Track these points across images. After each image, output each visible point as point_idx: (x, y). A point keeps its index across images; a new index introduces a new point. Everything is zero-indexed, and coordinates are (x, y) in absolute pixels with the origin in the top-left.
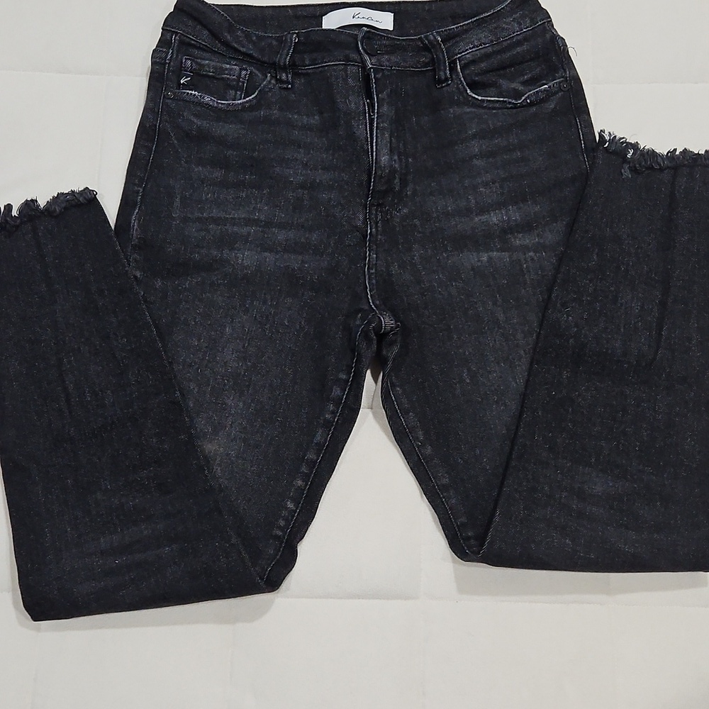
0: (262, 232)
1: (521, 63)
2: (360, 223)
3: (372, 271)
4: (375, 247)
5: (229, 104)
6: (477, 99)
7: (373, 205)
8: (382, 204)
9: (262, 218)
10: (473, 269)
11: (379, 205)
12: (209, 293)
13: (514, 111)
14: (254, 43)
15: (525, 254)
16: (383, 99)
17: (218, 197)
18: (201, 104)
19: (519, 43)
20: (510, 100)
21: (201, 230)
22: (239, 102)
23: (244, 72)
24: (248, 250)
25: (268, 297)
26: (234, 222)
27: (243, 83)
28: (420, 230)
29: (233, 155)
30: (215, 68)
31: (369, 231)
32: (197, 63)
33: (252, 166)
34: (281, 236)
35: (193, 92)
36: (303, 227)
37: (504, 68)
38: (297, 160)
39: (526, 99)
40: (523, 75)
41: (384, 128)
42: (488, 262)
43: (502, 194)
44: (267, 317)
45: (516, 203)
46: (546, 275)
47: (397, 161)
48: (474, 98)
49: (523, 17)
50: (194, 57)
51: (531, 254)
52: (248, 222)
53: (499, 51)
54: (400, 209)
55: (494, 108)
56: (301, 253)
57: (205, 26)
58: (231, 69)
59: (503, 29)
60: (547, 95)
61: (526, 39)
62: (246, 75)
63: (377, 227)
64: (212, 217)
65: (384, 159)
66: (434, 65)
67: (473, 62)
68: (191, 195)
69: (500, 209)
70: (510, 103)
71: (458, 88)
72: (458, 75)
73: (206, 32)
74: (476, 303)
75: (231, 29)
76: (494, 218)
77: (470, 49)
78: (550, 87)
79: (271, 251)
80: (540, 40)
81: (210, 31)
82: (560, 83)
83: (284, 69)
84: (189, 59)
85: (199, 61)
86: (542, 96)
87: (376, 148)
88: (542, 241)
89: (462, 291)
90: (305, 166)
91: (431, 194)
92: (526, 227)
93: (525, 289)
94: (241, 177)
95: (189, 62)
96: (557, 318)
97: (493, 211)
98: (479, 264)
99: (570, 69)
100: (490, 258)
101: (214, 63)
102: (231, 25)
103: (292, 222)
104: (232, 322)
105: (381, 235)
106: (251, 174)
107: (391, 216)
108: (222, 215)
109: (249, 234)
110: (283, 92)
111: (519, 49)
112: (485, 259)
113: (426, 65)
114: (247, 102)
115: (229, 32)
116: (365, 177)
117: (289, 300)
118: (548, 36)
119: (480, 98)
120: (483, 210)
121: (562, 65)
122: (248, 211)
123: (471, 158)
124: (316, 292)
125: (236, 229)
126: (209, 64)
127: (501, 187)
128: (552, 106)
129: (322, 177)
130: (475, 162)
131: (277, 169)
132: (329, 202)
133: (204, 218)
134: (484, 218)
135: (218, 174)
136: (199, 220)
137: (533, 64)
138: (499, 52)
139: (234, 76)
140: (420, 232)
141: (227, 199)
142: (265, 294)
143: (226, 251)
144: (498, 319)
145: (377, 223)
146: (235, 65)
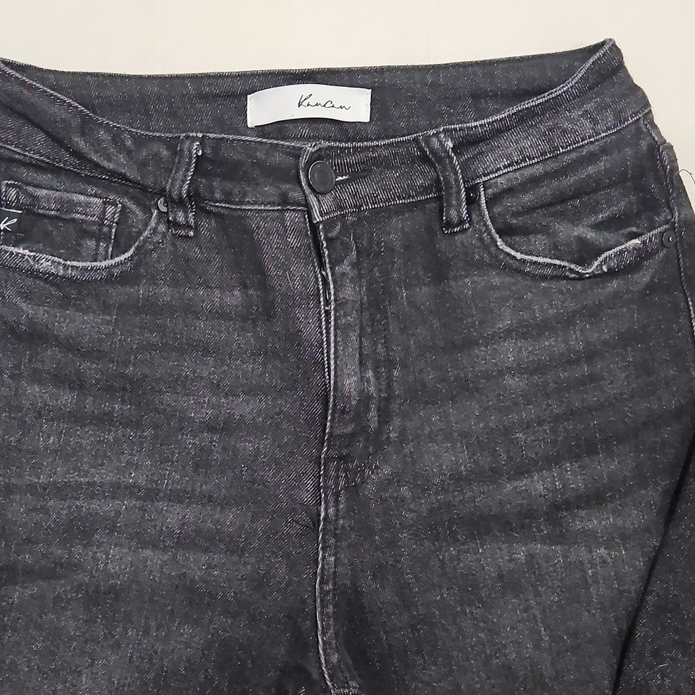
0: (140, 509)
1: (595, 191)
2: (307, 497)
3: (327, 588)
4: (332, 541)
5: (85, 269)
6: (514, 258)
7: (333, 459)
8: (348, 455)
9: (142, 481)
10: (501, 577)
11: (341, 458)
12: (53, 614)
13: (579, 285)
14: (129, 153)
15: (591, 552)
16: (344, 274)
17: (67, 443)
18: (34, 274)
19: (592, 158)
20: (573, 266)
21: (35, 510)
22: (104, 264)
23: (110, 209)
24: (116, 545)
25: (153, 623)
26: (92, 490)
27: (110, 227)
28: (412, 506)
29: (90, 369)
30: (60, 201)
31: (323, 515)
32: (26, 192)
33: (124, 389)
34: (174, 516)
35: (21, 251)
36: (210, 499)
37: (563, 200)
38: (202, 378)
39: (601, 265)
40: (596, 213)
41: (348, 327)
42: (526, 563)
43: (554, 442)
44: (151, 659)
45: (578, 457)
46: (624, 591)
47: (372, 380)
48: (509, 254)
49: (602, 108)
50: (23, 182)
51: (602, 551)
52: (117, 491)
53: (556, 172)
54: (377, 467)
55: (544, 278)
56: (206, 550)
57: (39, 127)
58: (88, 205)
59: (565, 131)
60: (639, 256)
61: (604, 151)
62: (114, 213)
63: (337, 502)
64: (55, 483)
65: (350, 383)
66: (439, 190)
67: (510, 191)
68: (19, 441)
69: (550, 470)
70: (571, 271)
71: (481, 239)
72: (481, 215)
73: (41, 137)
74: (505, 646)
75: (86, 126)
76: (538, 485)
77: (505, 167)
78: (644, 242)
79: (155, 547)
80: (629, 151)
81: (47, 133)
82: (662, 234)
83: (180, 203)
84: (13, 186)
85: (30, 189)
86: (628, 259)
87: (335, 363)
88: (620, 523)
89: (482, 624)
90: (216, 388)
91: (431, 438)
92: (595, 499)
93: (588, 611)
94: (106, 406)
95: (13, 192)
96: (644, 679)
97: (537, 471)
98: (512, 566)
99: (680, 206)
100: (531, 556)
101: (58, 194)
102: (85, 121)
103: (193, 491)
104: (92, 665)
105: (344, 518)
106: (123, 402)
107: (362, 477)
108: (73, 477)
109: (118, 513)
110: (179, 244)
111: (591, 170)
112: (521, 556)
113: (426, 190)
114: (116, 265)
115: (83, 134)
116: (318, 408)
117: (187, 630)
118: (644, 145)
119: (519, 256)
120: (521, 471)
121: (668, 201)
122: (118, 468)
123: (501, 373)
124: (233, 617)
125: (95, 505)
126: (48, 195)
127: (553, 430)
128: (646, 279)
129: (244, 408)
130: (509, 381)
131: (167, 398)
132: (256, 456)
133: (40, 485)
134: (522, 484)
135: (67, 399)
136: (32, 488)
137: (614, 192)
138: (555, 174)
139: (94, 215)
140: (411, 511)
141: (81, 446)
142: (146, 618)
143: (78, 549)
144: (542, 675)
145: (337, 495)
146: (96, 196)
